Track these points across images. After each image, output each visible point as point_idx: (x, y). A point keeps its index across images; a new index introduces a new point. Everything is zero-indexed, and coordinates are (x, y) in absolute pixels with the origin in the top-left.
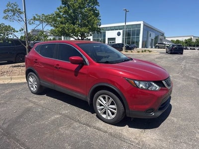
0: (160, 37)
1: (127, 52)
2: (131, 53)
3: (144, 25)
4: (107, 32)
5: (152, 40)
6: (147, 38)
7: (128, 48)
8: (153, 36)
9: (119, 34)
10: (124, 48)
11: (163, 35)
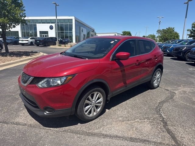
0: (91, 33)
1: (60, 46)
2: (65, 47)
3: (76, 21)
4: (37, 25)
5: (84, 35)
6: (80, 34)
7: (61, 43)
8: (85, 32)
9: (51, 28)
10: (57, 42)
11: (93, 31)
